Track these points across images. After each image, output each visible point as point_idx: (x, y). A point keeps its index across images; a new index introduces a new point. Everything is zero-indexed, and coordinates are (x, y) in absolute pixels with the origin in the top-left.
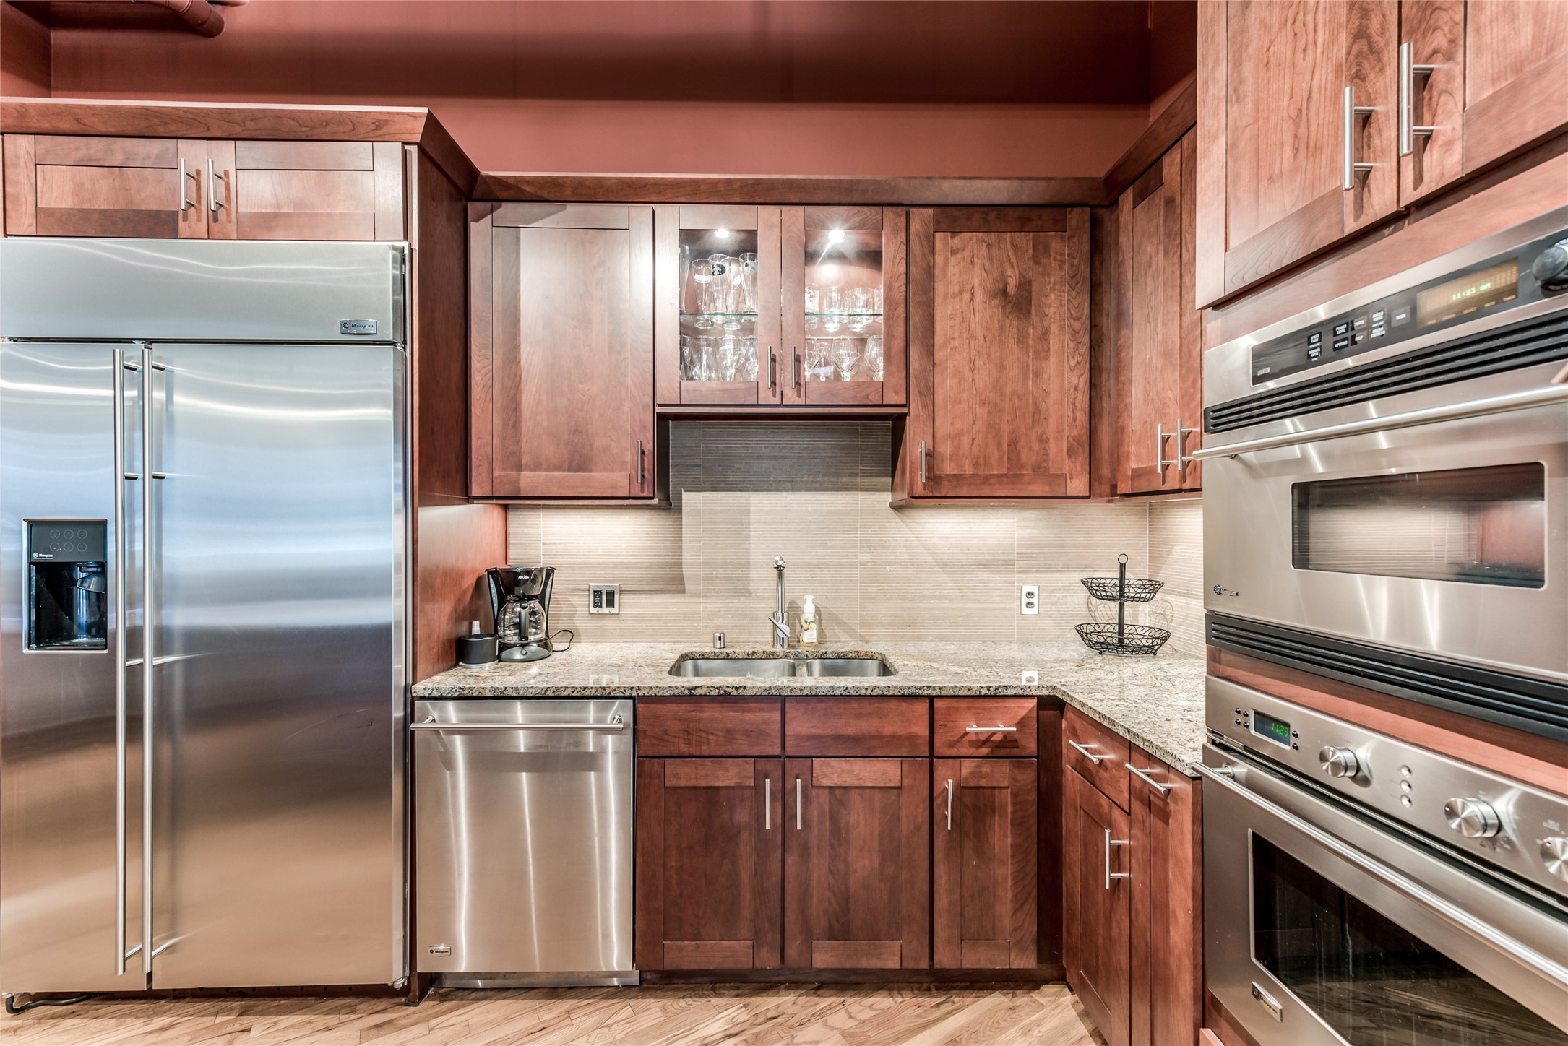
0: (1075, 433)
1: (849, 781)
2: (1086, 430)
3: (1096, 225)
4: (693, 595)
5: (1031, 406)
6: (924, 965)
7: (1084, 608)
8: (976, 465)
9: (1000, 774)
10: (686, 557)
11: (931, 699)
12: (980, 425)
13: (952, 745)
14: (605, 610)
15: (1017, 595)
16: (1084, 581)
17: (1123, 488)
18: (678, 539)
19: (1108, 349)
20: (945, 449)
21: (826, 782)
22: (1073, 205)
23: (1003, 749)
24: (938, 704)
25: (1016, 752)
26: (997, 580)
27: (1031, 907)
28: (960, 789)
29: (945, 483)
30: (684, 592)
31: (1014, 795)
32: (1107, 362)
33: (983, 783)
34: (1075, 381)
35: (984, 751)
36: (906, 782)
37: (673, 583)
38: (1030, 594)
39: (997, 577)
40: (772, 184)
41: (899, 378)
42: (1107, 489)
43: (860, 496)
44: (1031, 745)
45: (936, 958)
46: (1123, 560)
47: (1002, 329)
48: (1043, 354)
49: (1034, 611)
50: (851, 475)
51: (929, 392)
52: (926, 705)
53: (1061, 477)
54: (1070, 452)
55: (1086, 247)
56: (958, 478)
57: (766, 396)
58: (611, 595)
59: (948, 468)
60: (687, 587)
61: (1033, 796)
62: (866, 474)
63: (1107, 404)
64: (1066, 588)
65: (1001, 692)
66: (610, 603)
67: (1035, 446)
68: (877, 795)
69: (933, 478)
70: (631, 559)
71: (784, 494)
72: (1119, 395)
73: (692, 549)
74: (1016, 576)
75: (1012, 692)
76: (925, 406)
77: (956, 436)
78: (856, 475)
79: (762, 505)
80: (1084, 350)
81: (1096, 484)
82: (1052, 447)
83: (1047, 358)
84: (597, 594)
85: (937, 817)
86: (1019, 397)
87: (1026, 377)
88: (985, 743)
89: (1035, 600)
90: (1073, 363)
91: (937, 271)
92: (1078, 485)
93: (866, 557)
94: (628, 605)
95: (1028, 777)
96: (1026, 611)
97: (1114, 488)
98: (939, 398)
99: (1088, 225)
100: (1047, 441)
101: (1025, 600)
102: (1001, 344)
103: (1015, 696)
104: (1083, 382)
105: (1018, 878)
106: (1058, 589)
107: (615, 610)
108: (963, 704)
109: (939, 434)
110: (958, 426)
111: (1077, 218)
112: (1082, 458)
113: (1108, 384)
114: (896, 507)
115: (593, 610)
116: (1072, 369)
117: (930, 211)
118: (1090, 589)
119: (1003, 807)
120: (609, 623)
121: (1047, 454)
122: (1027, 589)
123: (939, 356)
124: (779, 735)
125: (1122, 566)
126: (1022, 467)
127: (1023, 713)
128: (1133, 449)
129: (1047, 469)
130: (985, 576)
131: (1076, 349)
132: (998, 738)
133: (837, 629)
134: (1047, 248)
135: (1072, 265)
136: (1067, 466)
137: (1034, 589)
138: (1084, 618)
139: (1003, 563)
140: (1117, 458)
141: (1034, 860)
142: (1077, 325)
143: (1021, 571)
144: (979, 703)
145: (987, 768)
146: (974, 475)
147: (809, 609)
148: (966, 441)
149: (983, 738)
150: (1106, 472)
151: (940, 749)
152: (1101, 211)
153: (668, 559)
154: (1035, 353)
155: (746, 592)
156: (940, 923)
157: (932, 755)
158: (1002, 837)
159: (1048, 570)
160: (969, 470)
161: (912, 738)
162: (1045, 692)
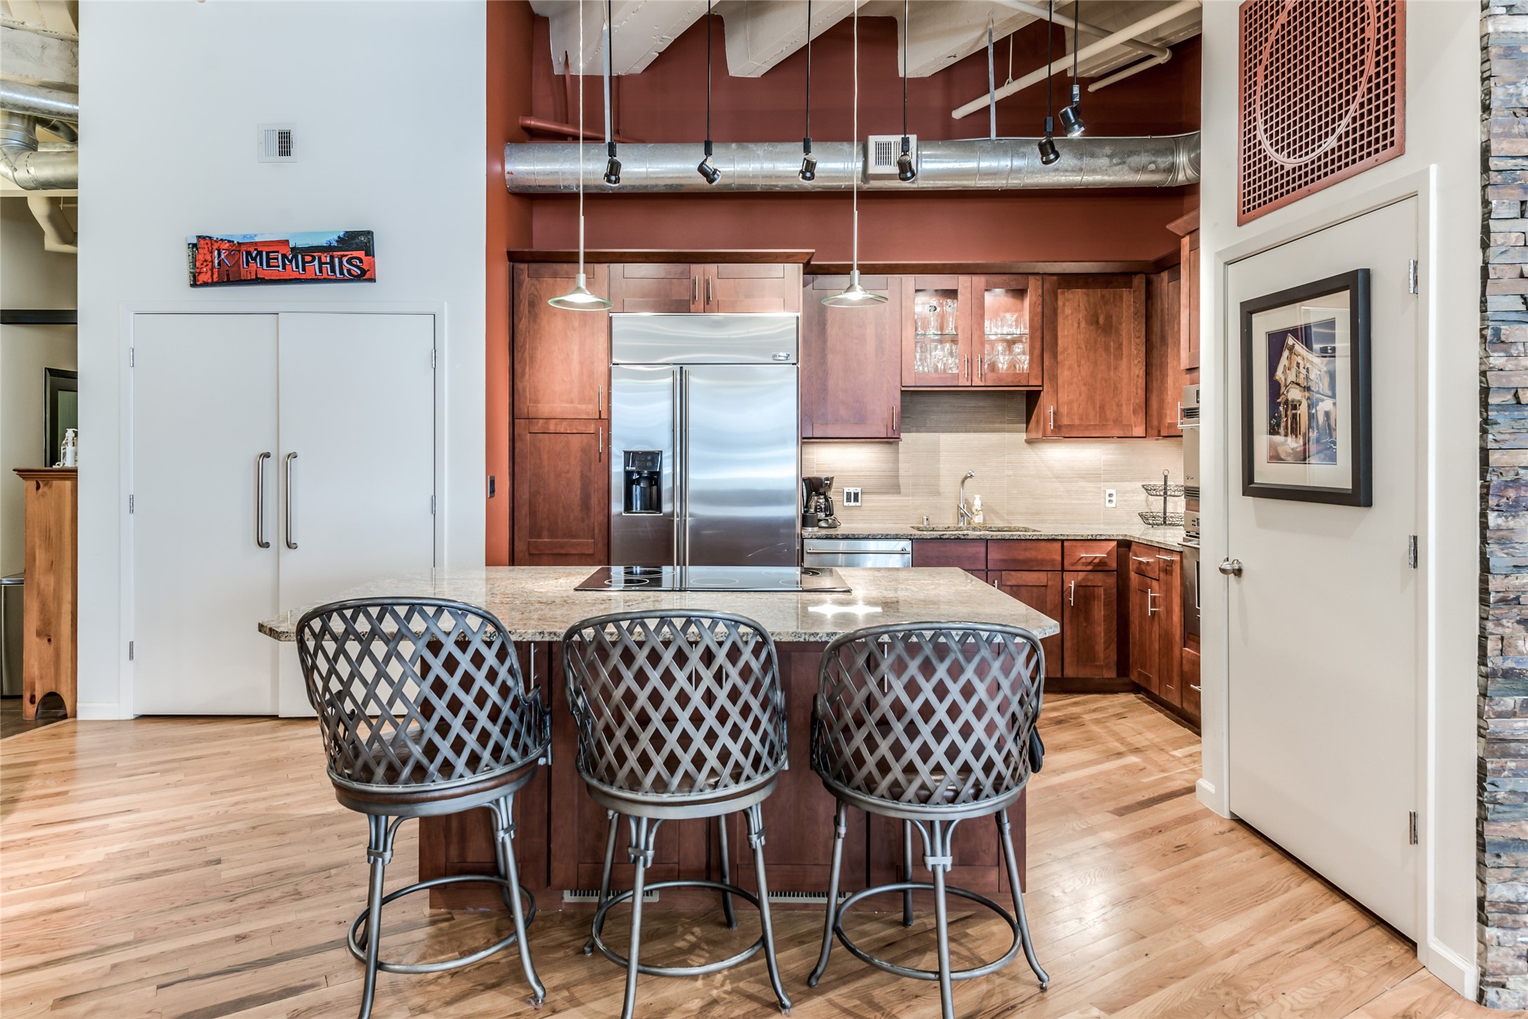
0: (1138, 401)
1: (1021, 583)
2: (1143, 400)
3: (1149, 283)
4: (906, 495)
5: (1112, 386)
6: (1059, 675)
7: (1144, 503)
8: (1081, 419)
9: (1098, 579)
10: (901, 473)
11: (1063, 541)
12: (1083, 397)
13: (1073, 565)
14: (852, 504)
15: (1102, 495)
16: (1143, 486)
17: (1164, 433)
18: (897, 461)
19: (1155, 353)
20: (1064, 410)
21: (1009, 583)
22: (1136, 273)
23: (1099, 567)
24: (1066, 544)
25: (1106, 568)
26: (1090, 486)
27: (1114, 647)
28: (1078, 586)
29: (1064, 429)
30: (899, 493)
31: (1105, 590)
32: (1155, 361)
33: (1089, 584)
34: (1137, 372)
35: (1090, 568)
36: (1050, 583)
37: (893, 487)
38: (1110, 495)
39: (1091, 485)
40: (968, 266)
41: (1037, 371)
42: (1156, 433)
43: (1007, 435)
44: (1114, 565)
45: (1065, 672)
46: (1166, 473)
47: (1095, 342)
48: (1119, 356)
49: (1113, 505)
50: (1001, 423)
51: (1054, 378)
52: (1060, 544)
53: (1129, 426)
54: (1135, 412)
55: (1143, 297)
56: (1071, 427)
57: (963, 382)
58: (856, 495)
59: (1065, 421)
60: (902, 490)
61: (1115, 590)
62: (1011, 422)
63: (1155, 385)
64: (1133, 491)
65: (1098, 538)
66: (856, 500)
67: (1115, 408)
68: (1035, 590)
69: (1058, 427)
70: (868, 474)
71: (961, 434)
72: (1162, 382)
73: (905, 468)
74: (1102, 484)
75: (1103, 538)
76: (1052, 386)
77: (1070, 403)
78: (1004, 422)
79: (948, 440)
80: (1143, 354)
81: (1149, 430)
82: (1124, 409)
83: (1121, 359)
84: (849, 494)
85: (1066, 601)
86: (1106, 381)
87: (1109, 370)
88: (1090, 563)
89: (1113, 498)
90: (1136, 362)
91: (1059, 311)
92: (1139, 431)
93: (1011, 472)
94: (867, 501)
95: (1112, 581)
96: (1108, 505)
97: (1159, 431)
98: (1060, 382)
99: (1144, 285)
100: (1121, 405)
101: (1108, 498)
102: (1095, 351)
103: (1106, 540)
104: (1142, 373)
105: (1107, 632)
106: (1128, 492)
107: (858, 504)
108: (1079, 544)
109: (1061, 401)
110: (1071, 397)
111: (1139, 281)
112: (1142, 415)
113: (1156, 373)
114: (1029, 442)
115: (846, 504)
116: (1136, 365)
117: (1055, 278)
118: (1147, 490)
119: (1099, 597)
120: (855, 512)
121: (1121, 413)
122: (1109, 491)
123: (1060, 358)
124: (984, 559)
125: (1166, 477)
126: (1107, 420)
127: (1110, 548)
128: (1168, 412)
129: (1121, 422)
130: (1083, 484)
131: (1138, 354)
132: (1097, 561)
133: (993, 516)
134: (1121, 297)
135: (1135, 307)
136: (1133, 419)
137: (1113, 492)
138: (1144, 510)
139: (1093, 476)
140: (1161, 416)
141: (1115, 623)
142: (1138, 340)
143: (1105, 481)
144: (1087, 543)
145: (1091, 576)
146: (1080, 425)
147: (977, 503)
148: (1075, 406)
149: (1089, 560)
150: (1155, 423)
151: (1067, 567)
152: (1152, 276)
153: (891, 474)
154: (1115, 356)
155: (936, 493)
156: (1067, 654)
157: (1063, 570)
158: (1099, 612)
159: (1122, 480)
160: (1077, 422)
161: (1052, 561)
162: (1121, 538)
